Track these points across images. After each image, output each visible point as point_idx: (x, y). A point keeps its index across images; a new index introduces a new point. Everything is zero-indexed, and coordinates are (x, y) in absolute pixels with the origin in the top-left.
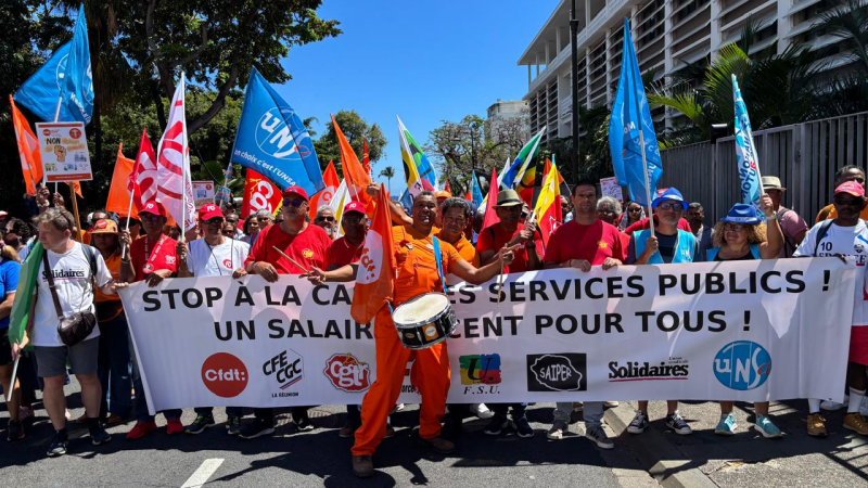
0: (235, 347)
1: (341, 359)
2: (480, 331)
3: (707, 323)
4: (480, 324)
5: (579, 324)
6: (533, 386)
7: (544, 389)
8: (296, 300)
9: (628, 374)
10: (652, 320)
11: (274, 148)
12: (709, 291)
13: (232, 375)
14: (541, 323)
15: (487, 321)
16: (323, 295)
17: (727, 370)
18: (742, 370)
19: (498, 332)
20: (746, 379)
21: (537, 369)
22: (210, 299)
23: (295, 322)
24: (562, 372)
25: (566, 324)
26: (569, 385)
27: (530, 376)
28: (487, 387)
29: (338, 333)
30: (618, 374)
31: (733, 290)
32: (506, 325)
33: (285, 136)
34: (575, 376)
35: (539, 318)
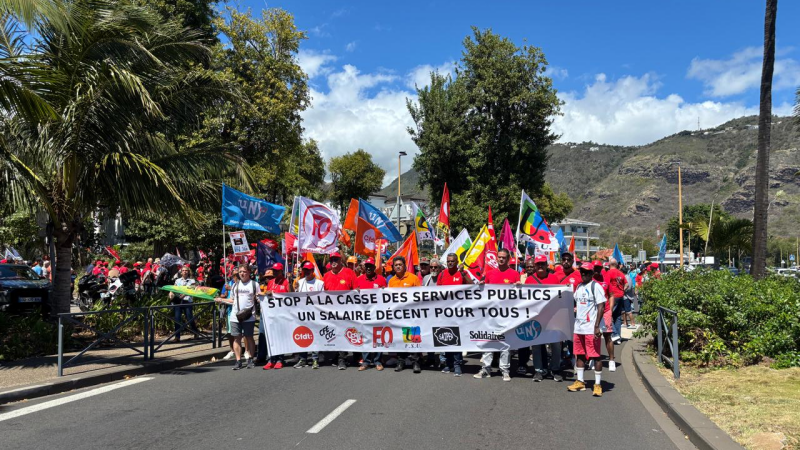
0: (307, 323)
1: (351, 330)
2: (411, 315)
3: (511, 314)
4: (410, 312)
5: (454, 313)
6: (437, 344)
7: (442, 345)
8: (331, 302)
9: (479, 337)
10: (486, 311)
11: (376, 225)
12: (510, 298)
13: (306, 336)
14: (438, 312)
15: (413, 311)
16: (342, 300)
17: (522, 332)
18: (529, 331)
19: (419, 316)
20: (532, 334)
21: (437, 334)
22: (296, 302)
23: (330, 313)
24: (449, 336)
25: (449, 312)
26: (452, 342)
27: (435, 339)
28: (415, 344)
29: (348, 317)
30: (474, 336)
31: (521, 298)
32: (422, 313)
33: (380, 221)
34: (455, 338)
35: (436, 310)
